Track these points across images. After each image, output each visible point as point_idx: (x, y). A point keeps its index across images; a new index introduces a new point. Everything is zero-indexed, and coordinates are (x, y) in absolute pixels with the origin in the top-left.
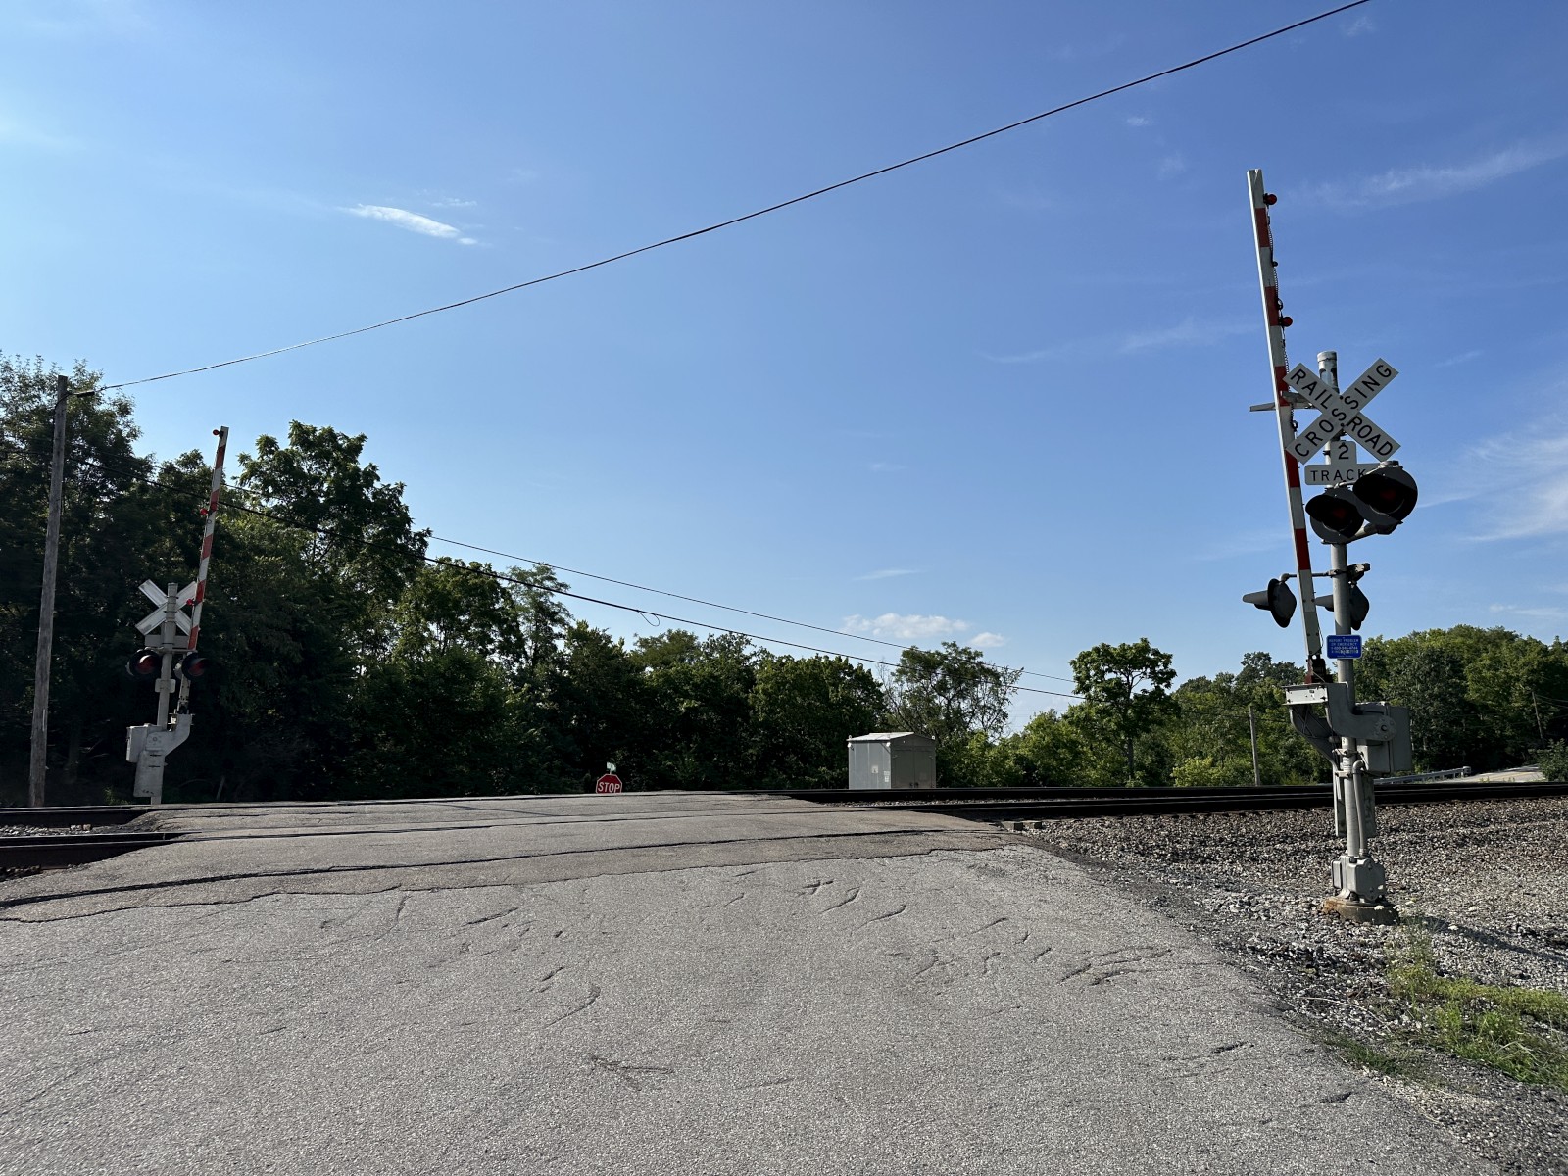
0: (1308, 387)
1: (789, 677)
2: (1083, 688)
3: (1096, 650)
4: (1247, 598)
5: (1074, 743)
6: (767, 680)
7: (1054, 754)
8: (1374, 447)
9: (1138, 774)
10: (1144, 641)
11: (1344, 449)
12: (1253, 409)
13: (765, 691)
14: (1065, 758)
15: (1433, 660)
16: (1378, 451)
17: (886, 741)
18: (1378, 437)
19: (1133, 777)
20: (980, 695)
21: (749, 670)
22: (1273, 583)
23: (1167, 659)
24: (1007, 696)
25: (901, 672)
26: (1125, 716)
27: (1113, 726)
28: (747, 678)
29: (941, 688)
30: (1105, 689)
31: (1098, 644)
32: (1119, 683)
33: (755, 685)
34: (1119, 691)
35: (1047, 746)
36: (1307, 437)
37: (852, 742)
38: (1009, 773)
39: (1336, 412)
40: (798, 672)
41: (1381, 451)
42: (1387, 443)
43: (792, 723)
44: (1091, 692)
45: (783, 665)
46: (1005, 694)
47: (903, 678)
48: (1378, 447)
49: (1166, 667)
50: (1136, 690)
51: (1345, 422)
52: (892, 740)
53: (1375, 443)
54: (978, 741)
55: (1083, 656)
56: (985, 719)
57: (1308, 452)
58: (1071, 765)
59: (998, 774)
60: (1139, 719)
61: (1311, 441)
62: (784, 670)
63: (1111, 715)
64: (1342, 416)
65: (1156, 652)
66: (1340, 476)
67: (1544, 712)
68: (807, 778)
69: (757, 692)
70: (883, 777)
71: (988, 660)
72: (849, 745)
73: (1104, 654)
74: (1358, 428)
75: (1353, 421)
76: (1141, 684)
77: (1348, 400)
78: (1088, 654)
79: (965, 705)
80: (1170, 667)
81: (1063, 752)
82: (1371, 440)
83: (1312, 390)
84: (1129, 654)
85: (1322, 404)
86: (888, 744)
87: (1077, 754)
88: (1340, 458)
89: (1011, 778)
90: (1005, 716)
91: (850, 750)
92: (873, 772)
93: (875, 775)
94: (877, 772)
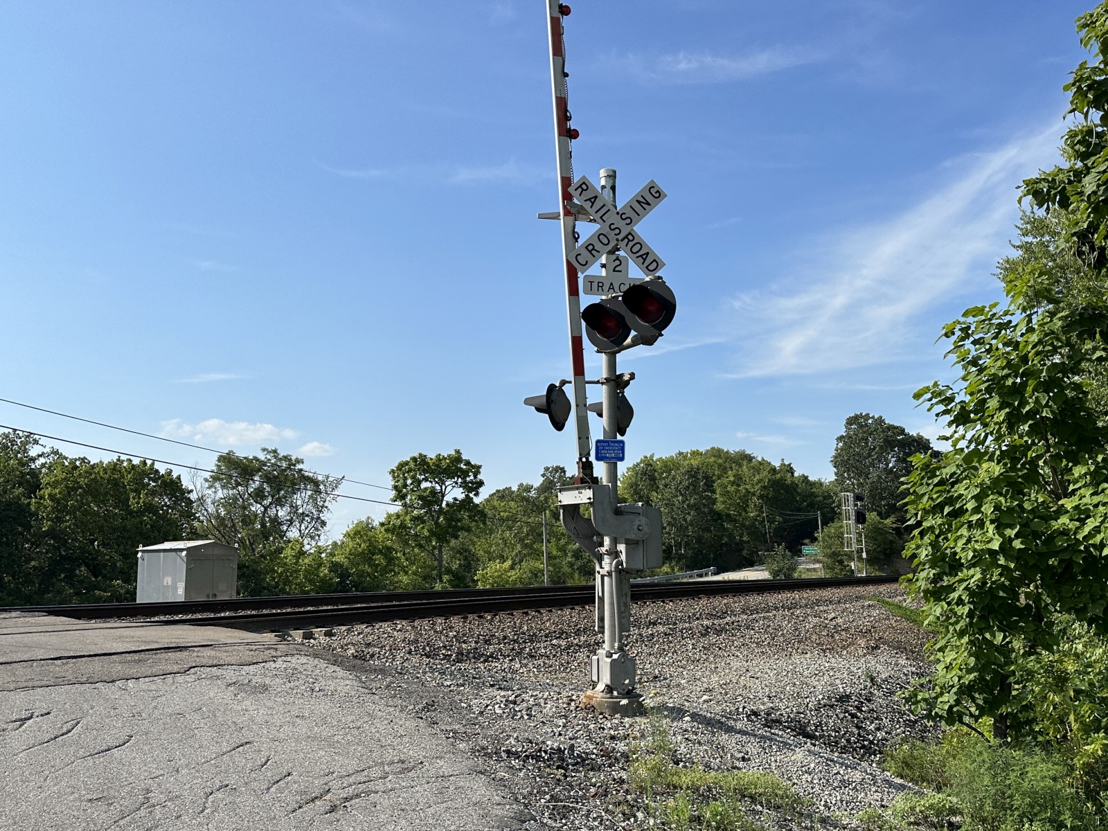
0: (590, 199)
1: (82, 481)
2: (400, 496)
3: (414, 459)
4: (528, 402)
5: (389, 549)
6: (54, 485)
7: (370, 561)
8: (643, 264)
9: (446, 578)
10: (458, 452)
11: (618, 262)
12: (541, 217)
13: (51, 497)
14: (379, 565)
15: (693, 476)
16: (647, 267)
17: (181, 550)
18: (647, 254)
19: (441, 581)
20: (299, 503)
21: (35, 474)
22: (552, 388)
23: (477, 469)
24: (326, 504)
25: (215, 479)
26: (437, 523)
27: (426, 533)
28: (31, 482)
29: (259, 495)
30: (420, 498)
31: (416, 455)
32: (433, 492)
33: (40, 490)
34: (432, 499)
35: (363, 552)
36: (586, 248)
37: (143, 551)
38: (323, 580)
39: (613, 227)
40: (93, 476)
41: (649, 268)
42: (655, 260)
43: (83, 532)
44: (408, 501)
45: (76, 468)
46: (324, 502)
47: (217, 485)
48: (646, 263)
49: (475, 477)
50: (448, 498)
51: (620, 237)
52: (188, 549)
53: (645, 260)
54: (293, 549)
55: (402, 465)
56: (303, 527)
57: (587, 262)
58: (385, 570)
59: (311, 581)
60: (450, 526)
61: (590, 252)
62: (76, 473)
63: (423, 522)
64: (617, 231)
65: (468, 463)
66: (613, 288)
67: (771, 522)
68: (97, 592)
69: (42, 497)
70: (176, 589)
71: (308, 468)
72: (139, 555)
73: (421, 463)
74: (631, 244)
75: (626, 237)
76: (453, 493)
77: (624, 217)
78: (407, 463)
79: (283, 513)
80: (479, 477)
81: (379, 559)
82: (641, 256)
83: (593, 203)
84: (444, 464)
85: (601, 218)
86: (184, 553)
87: (390, 560)
88: (614, 270)
89: (325, 585)
90: (324, 523)
91: (140, 561)
92: (165, 584)
93: (168, 586)
94: (170, 584)
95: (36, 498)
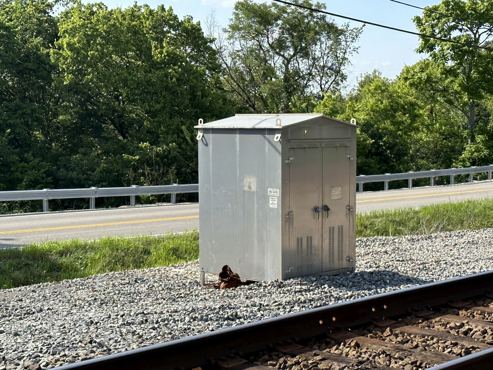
3: (446, 4)
17: (272, 131)
24: (346, 56)
28: (49, 30)
34: (465, 49)
35: (385, 109)
37: (206, 130)
47: (237, 35)
52: (285, 131)
55: (430, 11)
72: (200, 134)
86: (278, 135)
91: (200, 146)
92: (246, 188)
93: (251, 193)
94: (254, 188)
95: (54, 47)
